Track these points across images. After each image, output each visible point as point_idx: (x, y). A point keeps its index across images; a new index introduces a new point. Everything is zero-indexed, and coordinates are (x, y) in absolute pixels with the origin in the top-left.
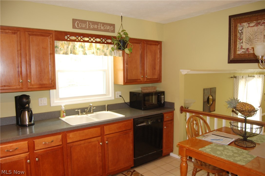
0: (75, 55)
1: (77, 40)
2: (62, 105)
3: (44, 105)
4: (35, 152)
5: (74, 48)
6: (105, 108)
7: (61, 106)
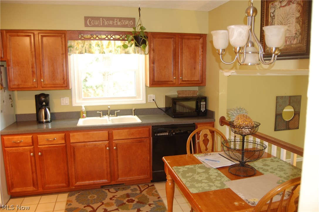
0: (91, 54)
1: (92, 38)
2: (82, 106)
3: (66, 104)
4: (39, 146)
5: (90, 47)
6: (132, 112)
7: (81, 107)
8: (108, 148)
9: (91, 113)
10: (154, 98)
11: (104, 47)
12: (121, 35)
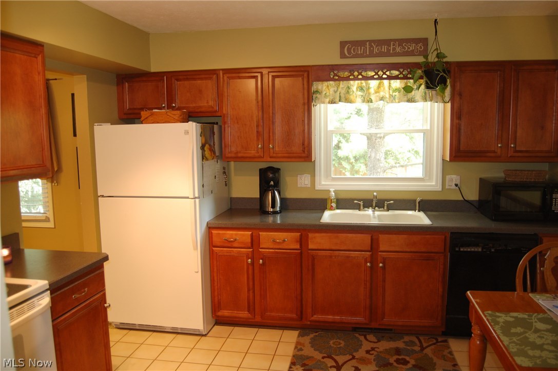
0: (349, 104)
1: (350, 77)
2: (331, 189)
3: (305, 186)
4: (260, 250)
5: (348, 92)
7: (329, 191)
8: (368, 264)
9: (344, 203)
10: (458, 182)
11: (372, 91)
12: (402, 70)
